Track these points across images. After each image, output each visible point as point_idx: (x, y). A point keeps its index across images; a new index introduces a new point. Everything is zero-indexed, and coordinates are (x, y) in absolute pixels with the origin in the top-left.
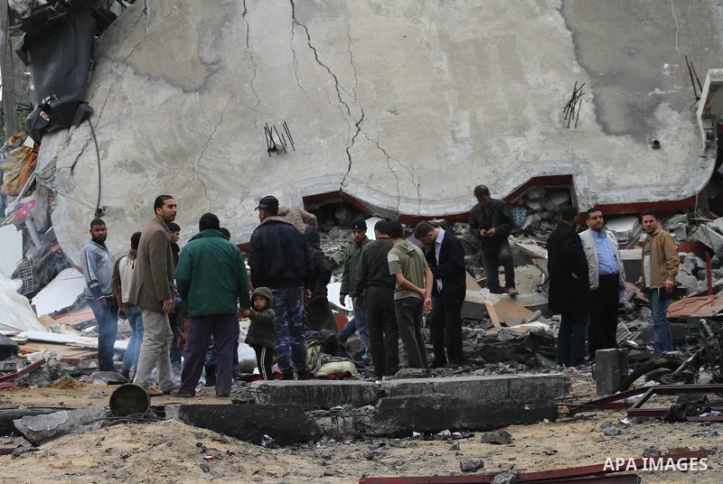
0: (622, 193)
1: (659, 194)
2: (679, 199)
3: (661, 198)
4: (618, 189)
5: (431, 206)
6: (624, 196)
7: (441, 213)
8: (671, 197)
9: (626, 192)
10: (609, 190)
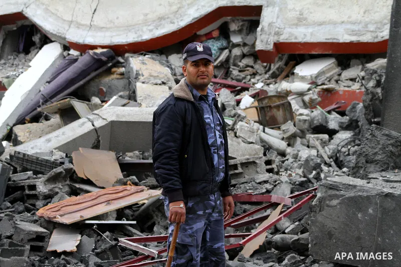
0: (310, 30)
1: (353, 32)
2: (376, 40)
3: (354, 39)
4: (307, 25)
5: (99, 34)
6: (312, 34)
7: (107, 42)
8: (367, 38)
9: (316, 28)
10: (297, 25)
